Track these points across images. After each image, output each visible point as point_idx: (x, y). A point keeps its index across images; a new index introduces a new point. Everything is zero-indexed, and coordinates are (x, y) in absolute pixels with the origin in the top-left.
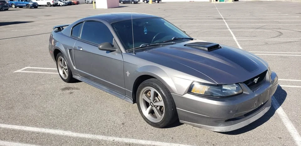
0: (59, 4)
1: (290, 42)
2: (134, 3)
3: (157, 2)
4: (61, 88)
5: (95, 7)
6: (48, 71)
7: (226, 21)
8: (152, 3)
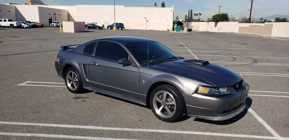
0: (22, 26)
1: (244, 65)
2: (99, 29)
3: (120, 29)
4: (72, 97)
5: (62, 30)
6: (50, 84)
7: (188, 48)
8: (116, 30)
